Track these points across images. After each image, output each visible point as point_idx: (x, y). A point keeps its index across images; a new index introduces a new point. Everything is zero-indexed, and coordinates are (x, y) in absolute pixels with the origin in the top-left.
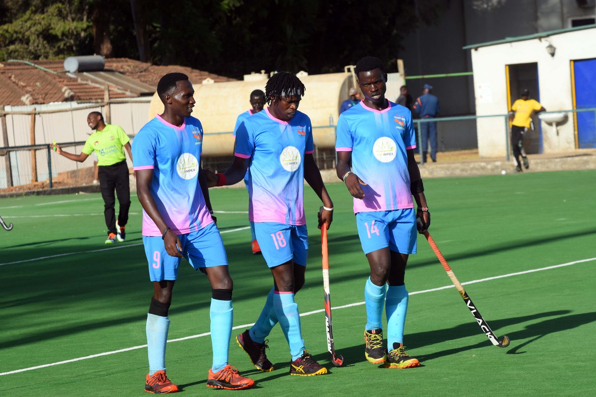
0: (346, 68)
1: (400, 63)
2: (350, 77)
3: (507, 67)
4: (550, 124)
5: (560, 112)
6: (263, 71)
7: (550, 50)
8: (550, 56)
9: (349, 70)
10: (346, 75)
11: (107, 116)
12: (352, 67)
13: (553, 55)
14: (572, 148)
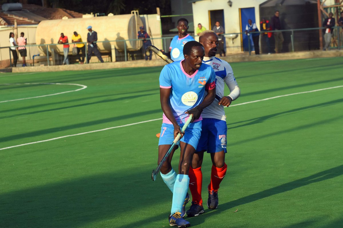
0: (132, 12)
1: (158, 9)
2: (134, 16)
3: (209, 12)
4: (230, 38)
5: (234, 34)
6: (92, 13)
7: (229, 4)
8: (229, 6)
9: (133, 13)
10: (132, 15)
11: (16, 35)
12: (135, 11)
13: (231, 6)
14: (240, 51)
